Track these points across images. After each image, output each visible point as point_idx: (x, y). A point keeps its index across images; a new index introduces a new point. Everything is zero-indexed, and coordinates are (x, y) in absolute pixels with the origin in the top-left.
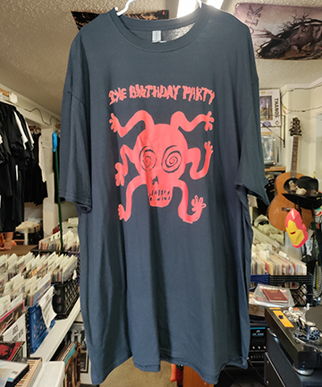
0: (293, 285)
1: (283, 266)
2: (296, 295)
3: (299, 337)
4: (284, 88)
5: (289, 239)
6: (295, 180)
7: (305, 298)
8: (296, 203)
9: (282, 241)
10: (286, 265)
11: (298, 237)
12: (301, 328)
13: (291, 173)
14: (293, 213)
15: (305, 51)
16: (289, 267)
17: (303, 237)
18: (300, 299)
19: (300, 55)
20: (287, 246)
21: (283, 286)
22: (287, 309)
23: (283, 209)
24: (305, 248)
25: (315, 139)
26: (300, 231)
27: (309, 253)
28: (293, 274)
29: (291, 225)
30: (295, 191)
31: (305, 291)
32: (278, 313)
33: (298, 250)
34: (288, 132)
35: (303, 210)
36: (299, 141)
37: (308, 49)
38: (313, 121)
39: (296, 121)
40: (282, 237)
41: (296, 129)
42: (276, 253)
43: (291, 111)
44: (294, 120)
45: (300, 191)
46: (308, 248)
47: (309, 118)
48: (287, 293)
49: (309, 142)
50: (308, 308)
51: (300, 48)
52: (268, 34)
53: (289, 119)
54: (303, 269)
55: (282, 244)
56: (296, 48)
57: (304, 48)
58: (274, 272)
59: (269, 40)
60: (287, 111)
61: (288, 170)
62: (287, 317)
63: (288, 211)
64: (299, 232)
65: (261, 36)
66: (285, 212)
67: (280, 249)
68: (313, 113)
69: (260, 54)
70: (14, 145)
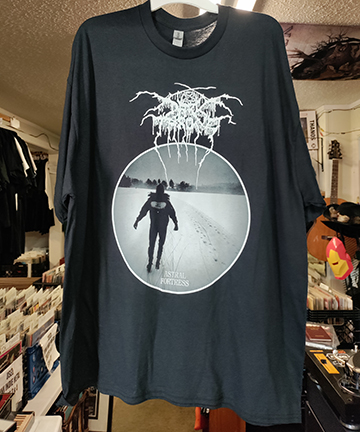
0: (337, 320)
1: (325, 300)
2: (340, 332)
3: (346, 386)
4: (321, 110)
5: (331, 270)
6: (336, 206)
7: (352, 335)
8: (337, 231)
9: (323, 272)
10: (328, 298)
11: (342, 268)
12: (348, 375)
13: (332, 199)
14: (334, 241)
15: (343, 71)
16: (332, 301)
17: (347, 268)
18: (346, 337)
19: (337, 75)
20: (329, 278)
21: (326, 323)
22: (331, 352)
23: (323, 237)
24: (350, 280)
25: (357, 162)
26: (344, 261)
27: (355, 285)
28: (336, 308)
29: (333, 255)
30: (336, 219)
31: (351, 327)
32: (320, 357)
33: (343, 282)
34: (326, 156)
35: (346, 238)
36: (339, 165)
37: (347, 69)
38: (355, 143)
39: (335, 144)
40: (323, 266)
41: (336, 152)
42: (316, 286)
43: (329, 134)
44: (333, 142)
45: (342, 219)
46: (353, 279)
47: (350, 141)
48: (330, 330)
49: (351, 166)
50: (356, 351)
51: (337, 68)
52: (301, 54)
53: (327, 142)
54: (348, 303)
55: (323, 275)
56: (332, 68)
57: (341, 68)
58: (315, 306)
59: (302, 60)
60: (324, 134)
61: (328, 195)
62: (331, 361)
63: (330, 239)
64: (342, 262)
65: (292, 56)
66: (326, 241)
67: (321, 281)
68: (354, 135)
69: (292, 74)
70: (14, 173)
